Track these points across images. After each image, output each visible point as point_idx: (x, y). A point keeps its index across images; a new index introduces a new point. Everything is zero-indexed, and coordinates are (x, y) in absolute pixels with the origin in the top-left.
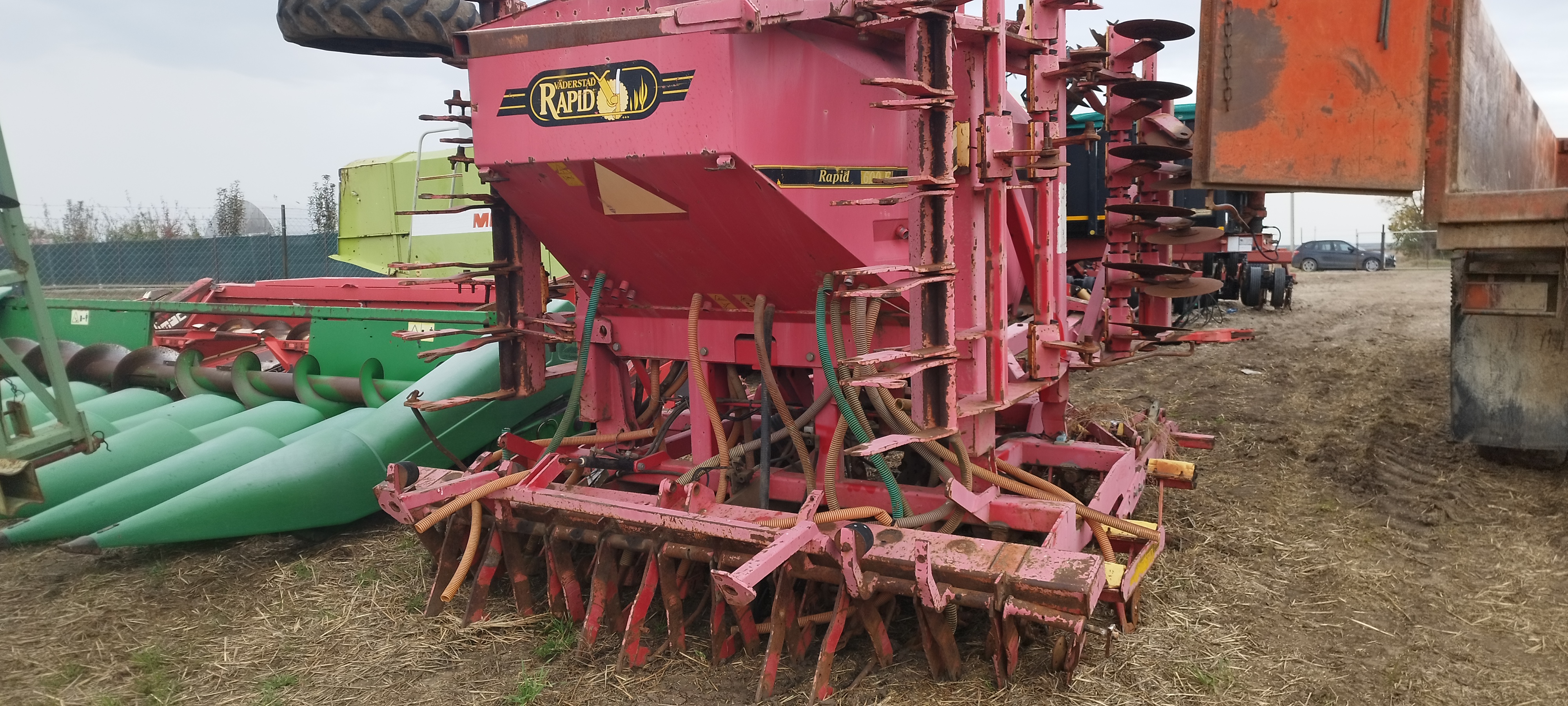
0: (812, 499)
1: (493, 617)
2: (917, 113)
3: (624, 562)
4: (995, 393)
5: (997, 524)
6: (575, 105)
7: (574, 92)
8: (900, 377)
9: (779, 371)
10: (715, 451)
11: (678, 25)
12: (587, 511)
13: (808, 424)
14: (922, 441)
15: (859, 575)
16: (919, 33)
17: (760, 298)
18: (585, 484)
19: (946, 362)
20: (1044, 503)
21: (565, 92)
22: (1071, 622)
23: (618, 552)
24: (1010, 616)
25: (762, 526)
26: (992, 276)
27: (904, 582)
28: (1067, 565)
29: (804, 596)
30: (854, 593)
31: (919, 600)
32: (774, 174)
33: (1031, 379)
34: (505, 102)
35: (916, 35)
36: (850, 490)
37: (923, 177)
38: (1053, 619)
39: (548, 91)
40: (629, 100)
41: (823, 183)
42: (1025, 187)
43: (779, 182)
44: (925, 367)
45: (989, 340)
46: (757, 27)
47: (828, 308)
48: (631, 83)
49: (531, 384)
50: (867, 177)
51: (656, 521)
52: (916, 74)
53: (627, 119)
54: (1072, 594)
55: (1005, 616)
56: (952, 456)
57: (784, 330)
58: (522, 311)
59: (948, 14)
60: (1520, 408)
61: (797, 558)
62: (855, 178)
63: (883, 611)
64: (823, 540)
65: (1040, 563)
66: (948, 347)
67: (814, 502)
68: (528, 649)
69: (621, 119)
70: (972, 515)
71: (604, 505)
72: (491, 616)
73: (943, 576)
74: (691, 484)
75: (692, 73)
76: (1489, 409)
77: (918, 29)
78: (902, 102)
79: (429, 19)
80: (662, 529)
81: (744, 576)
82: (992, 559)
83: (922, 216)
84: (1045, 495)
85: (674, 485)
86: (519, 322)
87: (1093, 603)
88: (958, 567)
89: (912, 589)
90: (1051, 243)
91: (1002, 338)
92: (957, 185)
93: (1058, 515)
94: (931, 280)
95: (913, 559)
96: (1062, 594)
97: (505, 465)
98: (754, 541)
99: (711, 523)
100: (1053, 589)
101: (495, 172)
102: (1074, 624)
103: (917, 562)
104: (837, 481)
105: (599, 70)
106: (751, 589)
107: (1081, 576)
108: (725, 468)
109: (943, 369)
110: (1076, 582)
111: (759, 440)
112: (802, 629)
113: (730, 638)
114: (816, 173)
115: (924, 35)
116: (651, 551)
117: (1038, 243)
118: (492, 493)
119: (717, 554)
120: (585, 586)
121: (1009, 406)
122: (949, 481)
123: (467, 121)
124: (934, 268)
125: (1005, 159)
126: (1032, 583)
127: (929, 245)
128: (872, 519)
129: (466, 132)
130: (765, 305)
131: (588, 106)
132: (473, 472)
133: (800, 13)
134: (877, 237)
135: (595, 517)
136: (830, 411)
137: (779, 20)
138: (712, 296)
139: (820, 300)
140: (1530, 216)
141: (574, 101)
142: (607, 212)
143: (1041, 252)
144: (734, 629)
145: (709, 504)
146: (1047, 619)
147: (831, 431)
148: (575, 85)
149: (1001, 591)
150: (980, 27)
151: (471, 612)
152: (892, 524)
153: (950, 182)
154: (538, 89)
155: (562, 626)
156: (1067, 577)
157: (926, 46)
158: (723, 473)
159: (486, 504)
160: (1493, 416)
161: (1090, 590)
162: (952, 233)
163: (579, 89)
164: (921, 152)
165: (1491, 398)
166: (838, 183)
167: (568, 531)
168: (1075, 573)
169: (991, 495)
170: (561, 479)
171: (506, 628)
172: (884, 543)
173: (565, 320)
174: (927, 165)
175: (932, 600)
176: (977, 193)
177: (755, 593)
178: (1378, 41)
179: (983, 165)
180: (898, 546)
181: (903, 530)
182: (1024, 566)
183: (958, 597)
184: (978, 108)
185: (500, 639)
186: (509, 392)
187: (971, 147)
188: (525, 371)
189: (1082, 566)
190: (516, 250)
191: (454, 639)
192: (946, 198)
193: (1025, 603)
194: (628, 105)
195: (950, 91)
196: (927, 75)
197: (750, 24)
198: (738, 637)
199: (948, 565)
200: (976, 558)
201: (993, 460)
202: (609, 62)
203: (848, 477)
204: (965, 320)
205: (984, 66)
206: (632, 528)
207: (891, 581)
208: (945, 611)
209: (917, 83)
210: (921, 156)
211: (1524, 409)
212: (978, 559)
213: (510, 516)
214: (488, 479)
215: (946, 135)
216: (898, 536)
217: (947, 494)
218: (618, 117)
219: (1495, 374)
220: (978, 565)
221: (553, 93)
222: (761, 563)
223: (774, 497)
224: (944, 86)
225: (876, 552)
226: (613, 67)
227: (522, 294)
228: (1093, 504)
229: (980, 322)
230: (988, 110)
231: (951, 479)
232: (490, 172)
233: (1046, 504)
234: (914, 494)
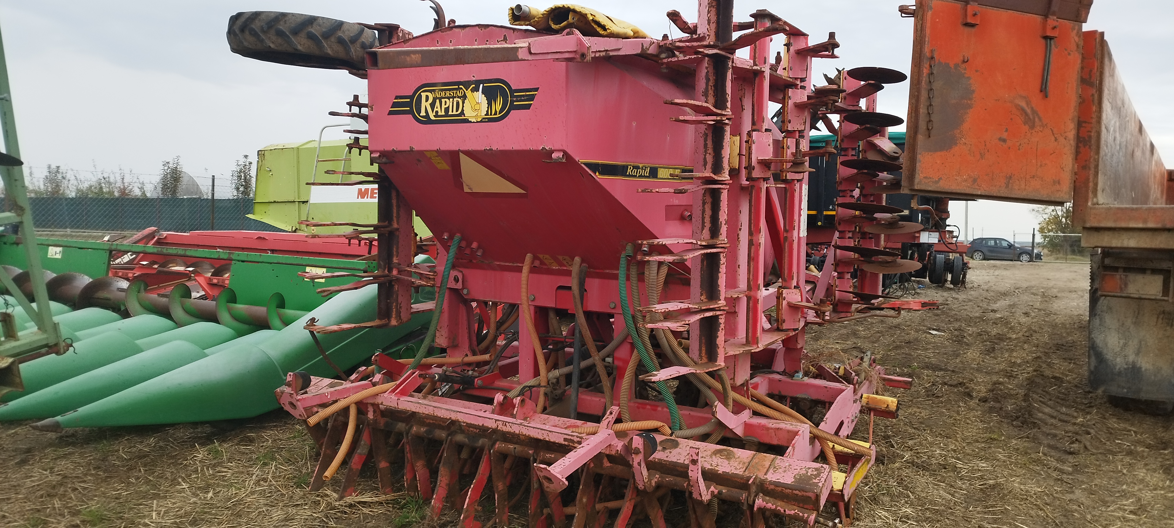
0: (611, 413)
1: (361, 493)
2: (703, 127)
3: (464, 455)
4: (752, 338)
5: (749, 438)
6: (447, 110)
7: (447, 100)
8: (683, 323)
9: (588, 315)
10: (537, 373)
11: (530, 53)
12: (439, 415)
13: (608, 356)
14: (698, 372)
15: (645, 472)
16: (707, 68)
17: (577, 259)
18: (436, 394)
19: (718, 313)
20: (786, 424)
21: (440, 99)
22: (806, 515)
23: (460, 447)
24: (759, 509)
25: (572, 432)
26: (752, 251)
27: (679, 479)
28: (803, 472)
29: (601, 487)
30: (641, 486)
31: (691, 493)
32: (594, 167)
33: (778, 330)
34: (395, 105)
35: (705, 69)
36: (638, 408)
37: (707, 175)
38: (792, 512)
39: (427, 98)
40: (488, 108)
41: (629, 176)
42: (777, 186)
43: (597, 174)
44: (702, 316)
45: (749, 298)
46: (589, 58)
47: (628, 269)
48: (490, 95)
49: (400, 317)
50: (663, 173)
51: (491, 424)
52: (703, 98)
53: (486, 122)
54: (807, 494)
55: (755, 509)
56: (718, 386)
57: (594, 284)
58: (397, 261)
59: (729, 55)
60: (1140, 368)
61: (598, 458)
62: (654, 173)
63: (661, 500)
64: (619, 445)
65: (783, 469)
66: (720, 302)
67: (613, 416)
68: (387, 519)
69: (481, 121)
70: (731, 430)
71: (452, 411)
72: (360, 493)
73: (710, 476)
74: (519, 398)
75: (536, 89)
76: (1118, 367)
77: (707, 65)
78: (694, 118)
79: (341, 41)
80: (495, 431)
81: (559, 470)
82: (747, 464)
83: (704, 203)
84: (787, 418)
85: (505, 398)
86: (394, 270)
87: (823, 502)
88: (721, 470)
89: (685, 485)
90: (796, 228)
91: (758, 297)
92: (731, 181)
93: (796, 433)
94: (709, 251)
95: (686, 462)
96: (800, 494)
97: (377, 377)
98: (566, 443)
99: (534, 428)
100: (792, 490)
101: (384, 156)
102: (808, 517)
103: (690, 464)
104: (630, 400)
105: (467, 84)
106: (564, 480)
107: (814, 481)
108: (544, 387)
109: (716, 317)
110: (810, 485)
111: (572, 367)
112: (598, 512)
113: (543, 517)
114: (625, 168)
115: (711, 70)
116: (486, 447)
117: (787, 228)
118: (367, 398)
119: (536, 452)
120: (434, 473)
121: (762, 349)
122: (716, 404)
123: (365, 118)
124: (711, 242)
125: (765, 164)
126: (777, 484)
127: (708, 225)
128: (656, 430)
129: (363, 125)
130: (581, 265)
131: (457, 111)
132: (352, 382)
133: (619, 49)
134: (667, 218)
135: (444, 420)
136: (626, 347)
137: (604, 53)
138: (541, 256)
139: (623, 262)
140: (1151, 225)
141: (447, 106)
142: (466, 190)
143: (789, 235)
144: (546, 511)
145: (531, 413)
146: (788, 512)
147: (627, 362)
148: (448, 95)
149: (754, 489)
150: (751, 66)
151: (345, 489)
152: (671, 435)
153: (726, 179)
154: (420, 96)
155: (414, 503)
156: (803, 480)
157: (712, 78)
158: (542, 390)
159: (361, 406)
160: (1120, 373)
161: (821, 492)
162: (726, 217)
163: (451, 98)
164: (705, 155)
165: (1118, 359)
166: (641, 176)
167: (423, 429)
168: (810, 478)
169: (745, 415)
170: (419, 390)
171: (371, 503)
172: (664, 449)
173: (429, 270)
174: (709, 166)
175: (700, 494)
176: (743, 189)
177: (567, 483)
178: (1041, 91)
179: (750, 168)
180: (675, 451)
181: (679, 440)
182: (771, 471)
183: (720, 493)
184: (747, 126)
185: (366, 511)
186: (383, 322)
187: (740, 155)
188: (397, 306)
189: (815, 473)
190: (395, 215)
191: (331, 510)
192: (722, 191)
193: (771, 499)
194: (487, 111)
195: (728, 112)
196: (711, 99)
197: (583, 55)
198: (550, 517)
199: (713, 467)
200: (734, 463)
201: (748, 389)
202: (474, 79)
203: (636, 398)
204: (732, 283)
205: (753, 95)
206: (472, 429)
207: (669, 479)
208: (710, 502)
209: (705, 105)
210: (705, 159)
211: (1143, 369)
212: (736, 464)
213: (379, 416)
214: (364, 387)
215: (724, 144)
216: (675, 444)
217: (713, 414)
218: (479, 120)
219: (1122, 342)
220: (736, 469)
221: (431, 100)
222: (572, 460)
223: (580, 411)
224: (724, 108)
225: (659, 455)
226: (478, 83)
227: (397, 248)
228: (822, 426)
229: (743, 284)
230: (754, 127)
231: (717, 402)
232: (380, 156)
233: (787, 425)
234: (687, 412)
